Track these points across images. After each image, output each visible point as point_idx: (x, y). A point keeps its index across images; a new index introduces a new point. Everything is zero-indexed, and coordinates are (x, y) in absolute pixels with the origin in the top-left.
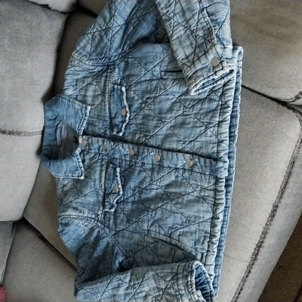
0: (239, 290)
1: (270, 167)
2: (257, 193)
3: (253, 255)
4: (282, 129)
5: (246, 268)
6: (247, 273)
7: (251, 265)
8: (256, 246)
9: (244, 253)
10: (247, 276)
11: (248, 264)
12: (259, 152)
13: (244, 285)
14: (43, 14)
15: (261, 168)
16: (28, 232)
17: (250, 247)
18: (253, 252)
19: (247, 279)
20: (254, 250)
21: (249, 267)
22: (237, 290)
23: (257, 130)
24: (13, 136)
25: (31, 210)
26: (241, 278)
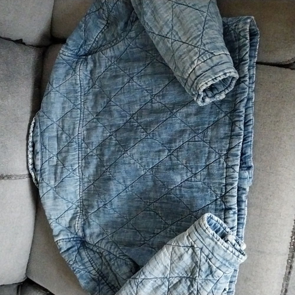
0: (284, 292)
1: (287, 135)
2: (280, 169)
3: (290, 246)
4: (291, 90)
5: (286, 263)
6: (289, 269)
7: (290, 259)
8: (292, 233)
9: (280, 244)
10: (290, 273)
11: (287, 257)
12: (271, 122)
13: (287, 285)
14: (17, 49)
15: (277, 139)
16: (35, 292)
17: (285, 236)
18: (290, 241)
19: (290, 276)
20: (291, 239)
21: (290, 261)
22: (281, 292)
23: (264, 99)
24: (3, 180)
25: (33, 266)
26: (284, 276)
